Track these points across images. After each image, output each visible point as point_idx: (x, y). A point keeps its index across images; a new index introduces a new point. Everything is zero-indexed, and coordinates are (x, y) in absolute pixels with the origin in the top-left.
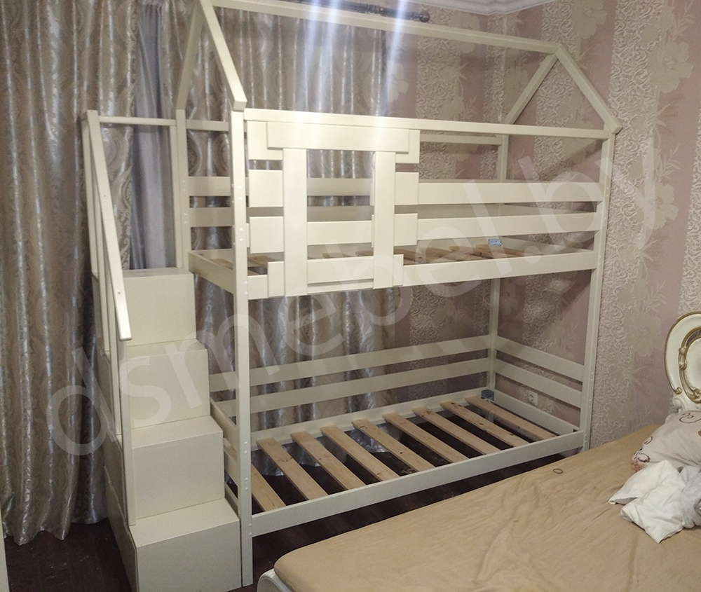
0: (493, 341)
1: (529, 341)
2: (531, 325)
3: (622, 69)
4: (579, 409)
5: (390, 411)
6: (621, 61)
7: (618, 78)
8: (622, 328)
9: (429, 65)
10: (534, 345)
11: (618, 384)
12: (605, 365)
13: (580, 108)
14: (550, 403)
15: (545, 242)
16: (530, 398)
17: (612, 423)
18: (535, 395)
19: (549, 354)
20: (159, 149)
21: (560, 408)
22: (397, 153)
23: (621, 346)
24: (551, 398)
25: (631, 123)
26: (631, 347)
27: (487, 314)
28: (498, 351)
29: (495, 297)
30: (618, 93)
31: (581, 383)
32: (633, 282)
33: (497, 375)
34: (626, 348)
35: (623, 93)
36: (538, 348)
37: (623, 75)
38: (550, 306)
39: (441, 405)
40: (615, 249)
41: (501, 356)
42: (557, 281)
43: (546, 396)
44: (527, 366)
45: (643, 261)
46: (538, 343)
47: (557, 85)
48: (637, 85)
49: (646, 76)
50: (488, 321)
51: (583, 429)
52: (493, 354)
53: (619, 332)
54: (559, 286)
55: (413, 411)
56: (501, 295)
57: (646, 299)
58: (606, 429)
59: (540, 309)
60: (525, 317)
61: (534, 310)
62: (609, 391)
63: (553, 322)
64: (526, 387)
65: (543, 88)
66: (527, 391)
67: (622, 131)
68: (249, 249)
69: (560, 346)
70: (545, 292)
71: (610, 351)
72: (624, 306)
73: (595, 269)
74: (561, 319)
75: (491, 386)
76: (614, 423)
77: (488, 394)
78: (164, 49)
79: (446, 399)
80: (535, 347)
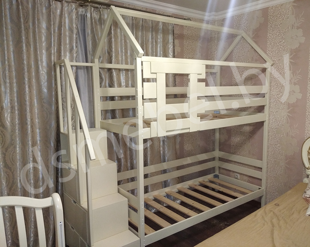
0: (217, 153)
1: (234, 152)
2: (235, 146)
3: (272, 40)
4: (261, 180)
5: (179, 186)
6: (271, 37)
7: (271, 44)
8: (279, 144)
9: (188, 40)
10: (236, 154)
11: (278, 168)
12: (271, 160)
13: (254, 56)
14: (246, 178)
15: (240, 111)
16: (236, 177)
17: (276, 184)
18: (239, 175)
19: (244, 157)
20: (86, 76)
21: (251, 180)
22: (198, 74)
23: (279, 151)
24: (246, 175)
25: (278, 61)
26: (284, 152)
27: (214, 142)
28: (219, 157)
29: (217, 135)
30: (271, 50)
31: (261, 168)
32: (283, 125)
33: (219, 168)
34: (281, 152)
35: (273, 49)
36: (239, 155)
37: (273, 43)
38: (243, 137)
39: (199, 182)
40: (274, 112)
41: (221, 159)
42: (246, 127)
43: (244, 175)
44: (234, 163)
45: (287, 116)
46: (238, 153)
47: (242, 47)
48: (280, 46)
49: (284, 43)
50: (214, 145)
51: (263, 188)
52: (217, 159)
53: (277, 146)
54: (248, 129)
55: (188, 185)
56: (220, 134)
57: (289, 132)
58: (273, 187)
59: (239, 139)
60: (232, 143)
61: (236, 140)
62: (274, 171)
63: (246, 144)
64: (234, 172)
65: (235, 49)
66: (234, 174)
67: (274, 64)
68: (143, 117)
69: (249, 153)
70: (241, 131)
71: (274, 154)
72: (279, 135)
73: (265, 121)
74: (249, 142)
75: (217, 173)
76: (277, 184)
77: (216, 176)
78: (88, 33)
79: (201, 179)
80: (237, 155)
